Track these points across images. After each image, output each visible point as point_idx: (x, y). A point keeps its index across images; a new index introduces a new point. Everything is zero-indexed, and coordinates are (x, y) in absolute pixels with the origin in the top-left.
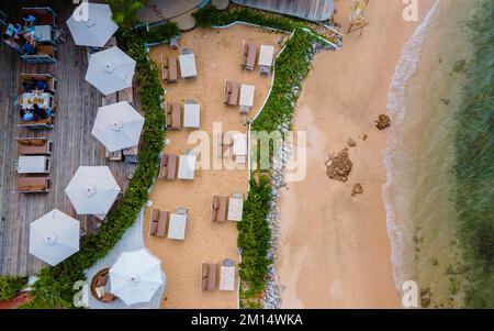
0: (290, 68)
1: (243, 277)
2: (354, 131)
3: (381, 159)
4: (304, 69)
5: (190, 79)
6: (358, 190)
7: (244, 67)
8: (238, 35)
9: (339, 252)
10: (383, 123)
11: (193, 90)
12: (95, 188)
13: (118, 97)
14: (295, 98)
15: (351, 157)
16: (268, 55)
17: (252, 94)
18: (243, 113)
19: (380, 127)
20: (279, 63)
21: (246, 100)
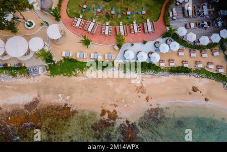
0: (219, 77)
1: (171, 68)
2: (204, 92)
4: (218, 80)
5: (213, 54)
6: (190, 93)
7: (218, 66)
9: (176, 89)
10: (206, 100)
11: (210, 55)
12: (192, 37)
13: (210, 40)
14: (210, 78)
15: (198, 92)
16: (222, 71)
17: (212, 69)
18: (207, 67)
19: (205, 99)
20: (220, 74)
21: (210, 67)
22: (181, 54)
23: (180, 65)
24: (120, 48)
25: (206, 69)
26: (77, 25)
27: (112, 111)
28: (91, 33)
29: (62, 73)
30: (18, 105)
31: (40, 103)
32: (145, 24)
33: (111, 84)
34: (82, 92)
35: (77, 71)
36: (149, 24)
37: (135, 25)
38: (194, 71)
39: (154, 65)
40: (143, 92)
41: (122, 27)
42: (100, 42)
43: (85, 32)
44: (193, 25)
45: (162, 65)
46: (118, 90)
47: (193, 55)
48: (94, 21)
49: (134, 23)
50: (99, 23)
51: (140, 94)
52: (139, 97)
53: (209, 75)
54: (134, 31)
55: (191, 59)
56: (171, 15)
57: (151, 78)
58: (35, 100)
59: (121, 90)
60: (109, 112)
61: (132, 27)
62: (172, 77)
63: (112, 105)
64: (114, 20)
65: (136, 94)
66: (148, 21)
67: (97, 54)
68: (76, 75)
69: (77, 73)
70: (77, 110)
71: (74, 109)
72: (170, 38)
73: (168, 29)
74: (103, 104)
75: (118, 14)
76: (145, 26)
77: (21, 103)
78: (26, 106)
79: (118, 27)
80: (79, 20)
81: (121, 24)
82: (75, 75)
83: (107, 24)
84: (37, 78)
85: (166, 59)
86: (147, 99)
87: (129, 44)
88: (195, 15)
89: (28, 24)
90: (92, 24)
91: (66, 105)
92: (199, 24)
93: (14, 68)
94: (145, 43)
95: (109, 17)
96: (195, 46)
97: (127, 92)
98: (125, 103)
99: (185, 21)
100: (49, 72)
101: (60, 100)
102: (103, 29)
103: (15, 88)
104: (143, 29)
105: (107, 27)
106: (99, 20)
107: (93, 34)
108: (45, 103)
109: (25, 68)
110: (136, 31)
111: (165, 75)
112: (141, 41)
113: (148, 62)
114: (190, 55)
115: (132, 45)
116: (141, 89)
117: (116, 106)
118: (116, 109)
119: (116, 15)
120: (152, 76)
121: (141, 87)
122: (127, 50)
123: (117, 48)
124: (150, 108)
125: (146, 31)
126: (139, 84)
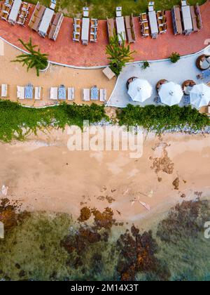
24: (117, 75)
26: (13, 17)
27: (102, 210)
28: (47, 37)
32: (176, 10)
34: (38, 174)
35: (23, 129)
36: (186, 11)
37: (152, 15)
39: (194, 111)
40: (168, 170)
41: (120, 21)
42: (71, 61)
43: (33, 36)
46: (114, 168)
48: (53, 6)
49: (151, 9)
50: (65, 11)
51: (161, 173)
52: (160, 180)
54: (150, 31)
57: (186, 139)
59: (121, 167)
60: (98, 212)
61: (145, 20)
63: (103, 197)
65: (153, 173)
66: (183, 3)
67: (64, 90)
68: (21, 138)
69: (23, 133)
70: (29, 210)
74: (84, 196)
76: (177, 17)
79: (111, 21)
80: (17, 3)
82: (18, 139)
83: (86, 14)
86: (175, 183)
87: (138, 64)
90: (49, 14)
94: (174, 59)
97: (134, 172)
98: (131, 193)
102: (76, 26)
104: (170, 24)
105: (86, 22)
107: (52, 40)
110: (155, 30)
112: (165, 54)
113: (181, 106)
115: (146, 65)
116: (163, 165)
117: (110, 200)
118: (112, 206)
120: (187, 134)
121: (164, 160)
122: (132, 78)
123: (109, 73)
124: (180, 201)
125: (179, 30)
126: (159, 153)
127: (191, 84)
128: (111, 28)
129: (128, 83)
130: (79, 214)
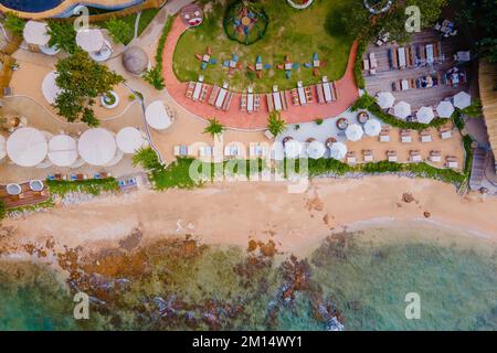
0: (448, 175)
1: (367, 164)
2: (423, 202)
3: (412, 214)
4: (447, 181)
5: (440, 136)
6: (399, 206)
7: (448, 157)
8: (461, 153)
9: (376, 199)
10: (426, 215)
11: (436, 138)
13: (435, 112)
14: (435, 178)
15: (412, 202)
16: (454, 165)
17: (437, 162)
18: (428, 159)
19: (425, 213)
20: (451, 170)
21: (434, 159)
22: (383, 138)
23: (383, 158)
24: (276, 135)
25: (427, 162)
26: (196, 96)
27: (266, 242)
28: (223, 109)
29: (177, 184)
30: (109, 241)
31: (145, 236)
32: (319, 86)
33: (262, 197)
34: (214, 214)
36: (327, 87)
37: (301, 90)
38: (407, 168)
39: (336, 161)
40: (319, 209)
41: (276, 96)
42: (240, 126)
43: (211, 108)
44: (406, 85)
45: (351, 161)
46: (275, 208)
47: (407, 139)
48: (225, 86)
49: (300, 85)
50: (234, 88)
51: (313, 211)
52: (312, 216)
53: (431, 172)
54: (299, 101)
55: (401, 147)
56: (367, 67)
57: (333, 183)
58: (134, 232)
59: (281, 207)
61: (295, 94)
62: (369, 180)
63: (266, 232)
64: (261, 81)
65: (306, 211)
66: (324, 80)
68: (201, 186)
70: (207, 243)
71: (202, 243)
72: (365, 110)
73: (361, 92)
74: (251, 231)
75: (268, 70)
76: (320, 90)
77: (113, 238)
78: (122, 242)
79: (269, 95)
80: (199, 85)
81: (275, 89)
82: (199, 187)
83: (250, 91)
84: (134, 195)
85: (358, 150)
86: (325, 219)
87: (292, 127)
88: (411, 63)
89: (108, 100)
90: (223, 92)
91: (188, 236)
92: (417, 82)
93: (94, 181)
94: (319, 122)
95: (251, 75)
96: (410, 124)
97: (291, 210)
98: (289, 229)
99: (392, 76)
100: (154, 183)
101: (179, 230)
102: (244, 100)
103: (100, 214)
104: (315, 96)
105: (250, 97)
106: (235, 84)
107: (225, 111)
108: (152, 236)
109: (112, 179)
110: (303, 101)
111: (357, 177)
112: (312, 118)
113: (326, 157)
114: (401, 140)
115: (298, 127)
116: (315, 204)
117: (272, 234)
118: (273, 238)
119: (265, 71)
120: (334, 179)
121: (315, 200)
122: (287, 138)
123: (269, 134)
124: (330, 233)
125: (322, 100)
126: (311, 195)
127: (333, 140)
128: (270, 100)
129: (284, 142)
130: (247, 246)
